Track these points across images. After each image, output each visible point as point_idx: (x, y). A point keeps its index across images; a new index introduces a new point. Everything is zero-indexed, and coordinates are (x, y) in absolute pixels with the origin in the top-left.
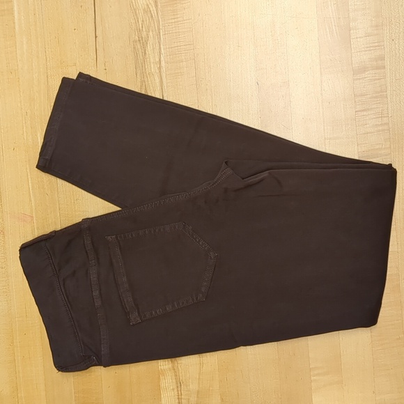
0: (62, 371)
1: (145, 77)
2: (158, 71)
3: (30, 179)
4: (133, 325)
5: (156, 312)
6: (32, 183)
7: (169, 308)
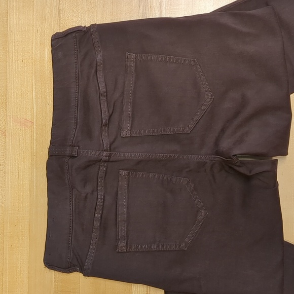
0: (48, 268)
1: (147, 9)
2: (158, 6)
3: (34, 89)
4: (118, 252)
5: (142, 247)
6: (35, 93)
7: (154, 247)
